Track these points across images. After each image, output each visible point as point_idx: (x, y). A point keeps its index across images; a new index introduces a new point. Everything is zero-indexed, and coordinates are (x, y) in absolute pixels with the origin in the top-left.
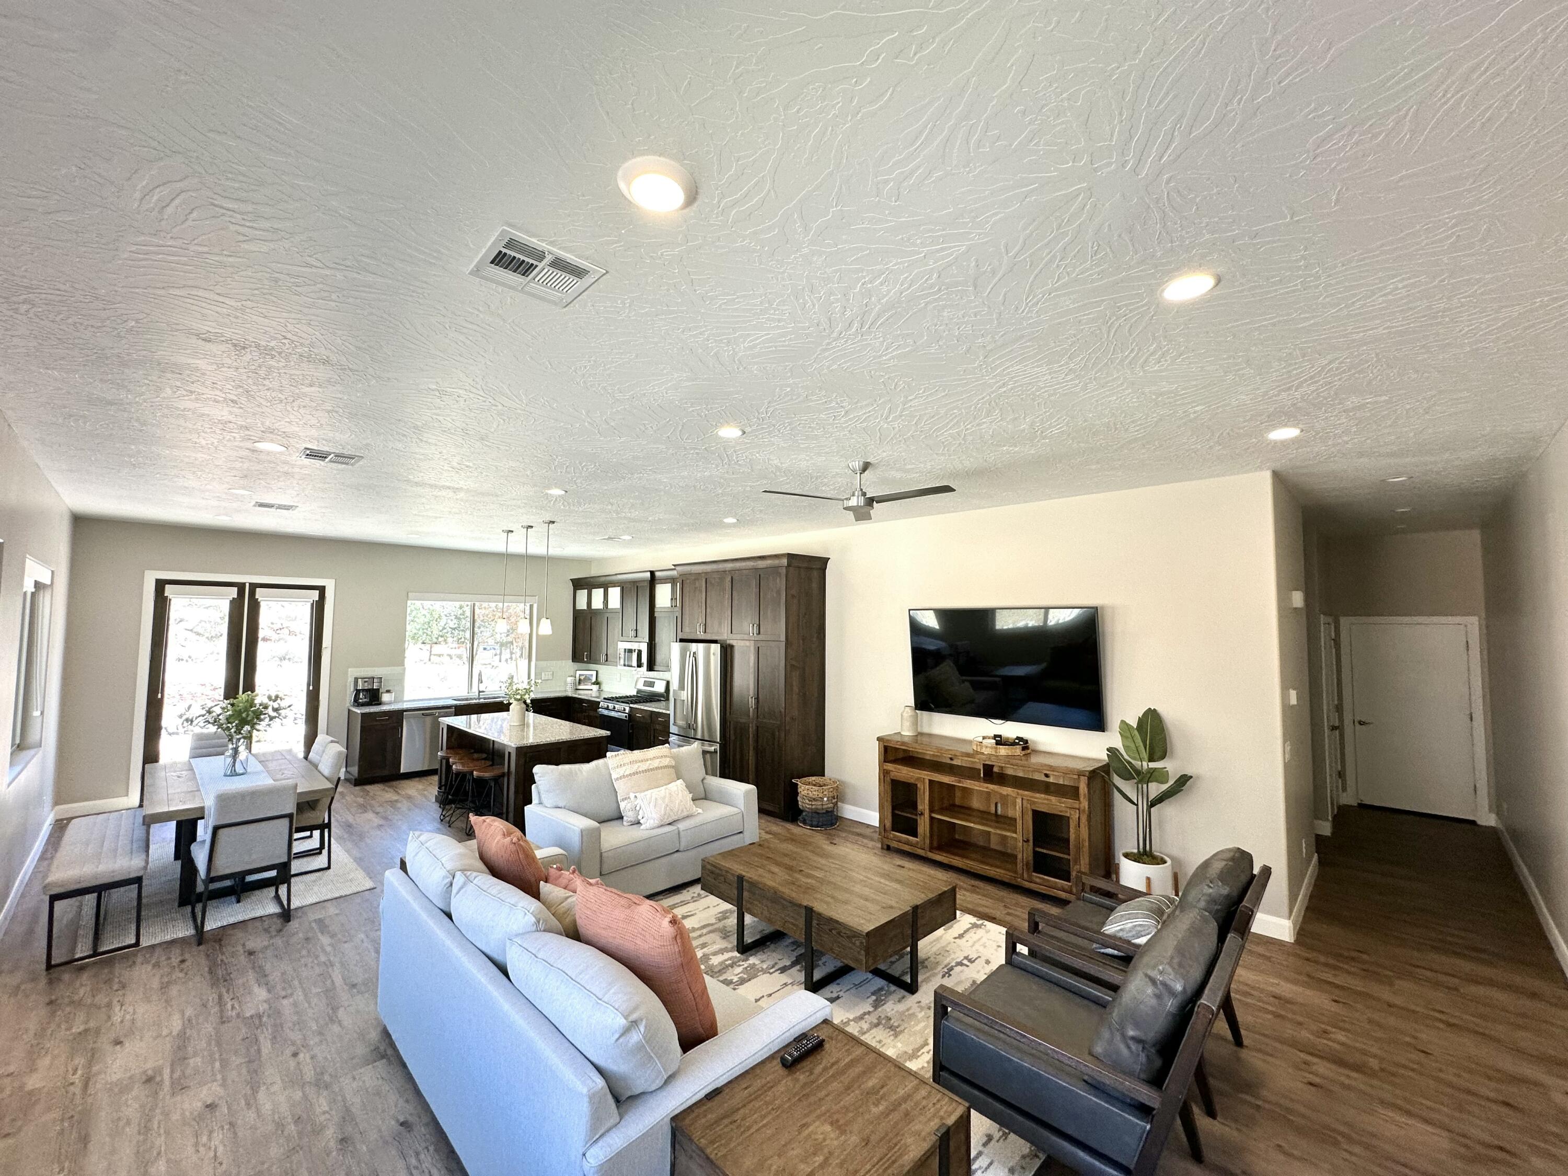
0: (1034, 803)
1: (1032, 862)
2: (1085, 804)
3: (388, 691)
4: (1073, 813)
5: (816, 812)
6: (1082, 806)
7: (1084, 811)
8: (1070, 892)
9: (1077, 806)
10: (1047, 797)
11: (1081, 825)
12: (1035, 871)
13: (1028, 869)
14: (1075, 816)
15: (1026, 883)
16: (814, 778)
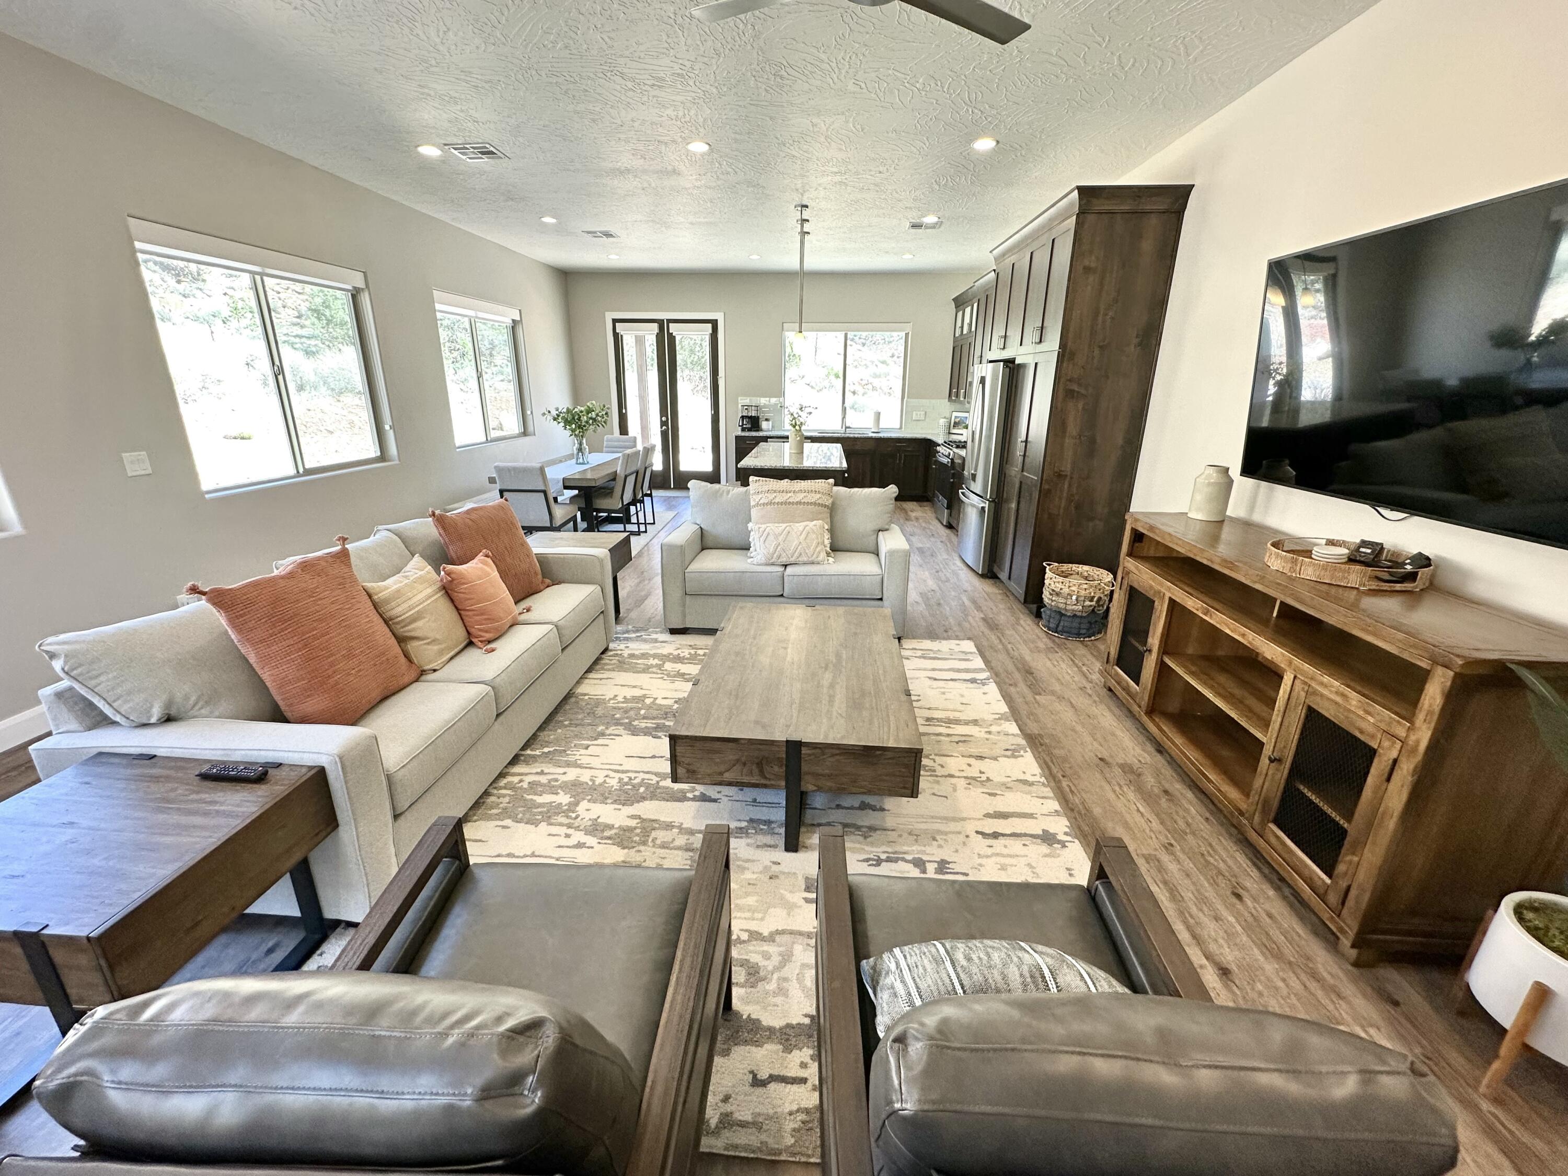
0: (1315, 693)
1: (1275, 804)
2: (1423, 735)
3: (767, 420)
4: (1386, 744)
5: (1060, 614)
6: (1413, 738)
7: (1414, 750)
8: (1323, 897)
9: (1402, 733)
10: (1344, 689)
11: (1396, 777)
12: (1276, 822)
13: (1264, 812)
14: (1388, 752)
15: (1254, 835)
16: (1086, 568)
